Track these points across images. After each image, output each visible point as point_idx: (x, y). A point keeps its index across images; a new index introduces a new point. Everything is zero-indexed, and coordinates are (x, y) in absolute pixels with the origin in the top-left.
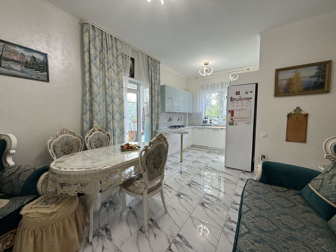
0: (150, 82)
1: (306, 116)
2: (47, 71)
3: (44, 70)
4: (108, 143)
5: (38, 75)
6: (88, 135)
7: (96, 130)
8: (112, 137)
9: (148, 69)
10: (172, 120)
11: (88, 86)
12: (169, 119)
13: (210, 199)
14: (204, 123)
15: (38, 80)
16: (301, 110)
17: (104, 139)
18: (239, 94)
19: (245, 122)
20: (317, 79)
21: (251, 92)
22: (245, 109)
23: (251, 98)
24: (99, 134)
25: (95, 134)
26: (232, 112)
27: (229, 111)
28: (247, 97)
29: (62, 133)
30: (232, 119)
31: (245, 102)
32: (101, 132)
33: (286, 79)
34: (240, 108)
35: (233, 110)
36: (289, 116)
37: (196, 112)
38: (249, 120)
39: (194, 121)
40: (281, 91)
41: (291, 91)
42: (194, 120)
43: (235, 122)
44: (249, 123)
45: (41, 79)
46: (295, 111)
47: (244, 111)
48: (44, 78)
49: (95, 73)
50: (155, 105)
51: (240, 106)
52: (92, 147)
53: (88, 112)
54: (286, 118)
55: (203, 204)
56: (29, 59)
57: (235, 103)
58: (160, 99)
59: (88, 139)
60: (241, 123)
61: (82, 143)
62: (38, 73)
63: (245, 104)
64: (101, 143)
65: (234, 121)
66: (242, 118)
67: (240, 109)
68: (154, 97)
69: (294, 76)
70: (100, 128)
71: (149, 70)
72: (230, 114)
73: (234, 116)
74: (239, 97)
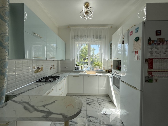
10: (42, 69)
12: (36, 69)
14: (76, 69)
18: (161, 35)
26: (149, 62)
30: (150, 73)
34: (162, 55)
35: (152, 59)
37: (69, 60)
39: (66, 68)
43: (154, 78)
47: (167, 60)
51: (161, 53)
57: (155, 48)
65: (153, 76)
66: (164, 71)
67: (161, 57)
72: (147, 65)
73: (153, 68)
74: (160, 38)
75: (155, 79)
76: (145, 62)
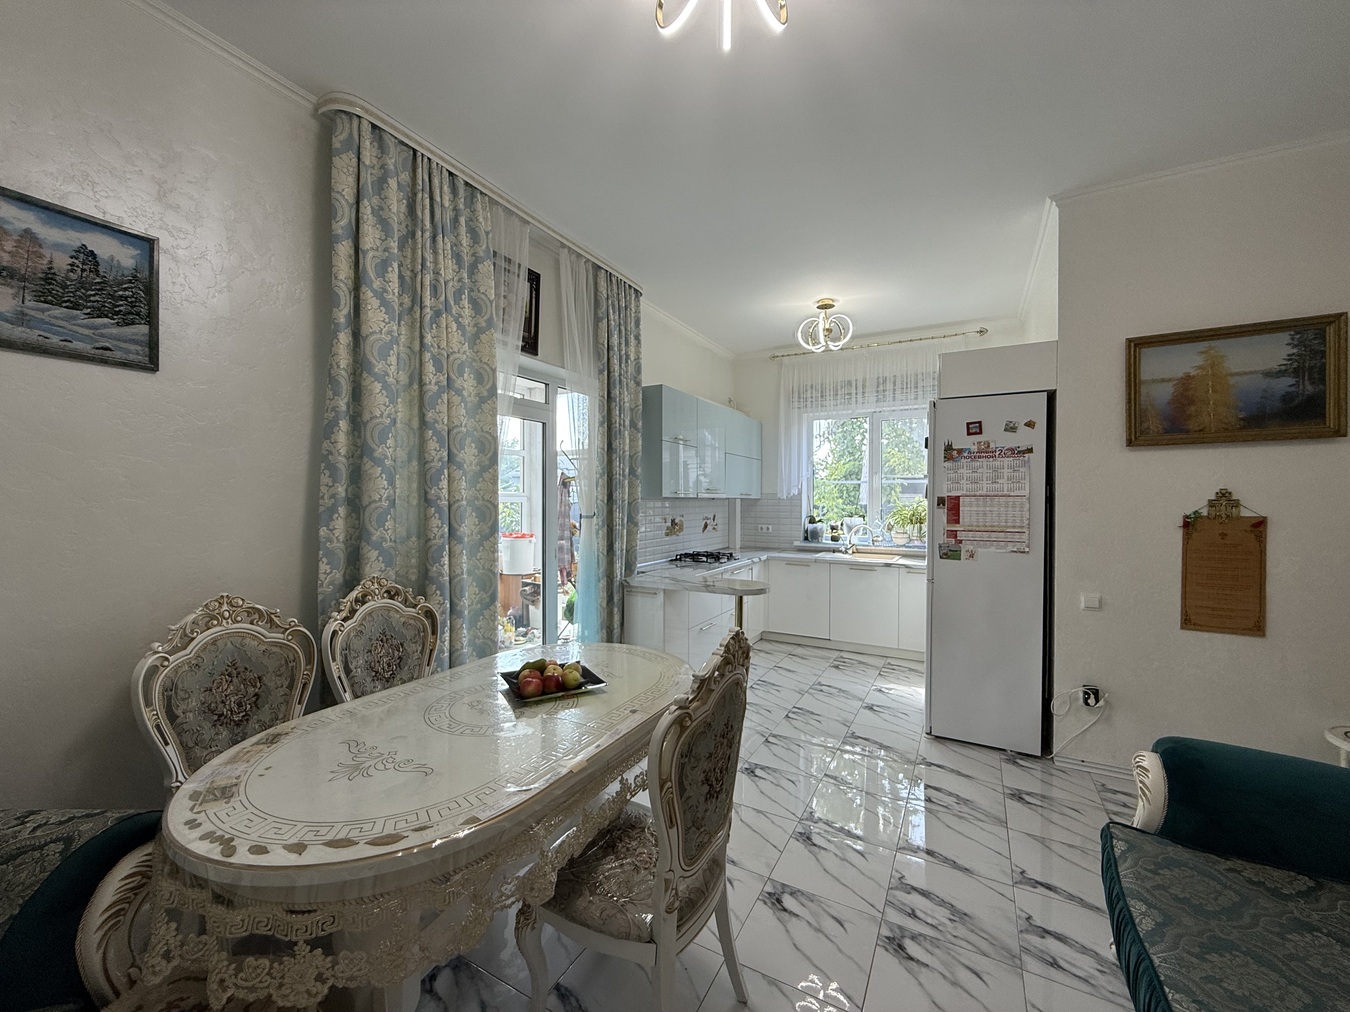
0: (601, 372)
1: (1260, 525)
2: (152, 320)
3: (138, 314)
4: (428, 651)
5: (102, 335)
6: (336, 620)
7: (372, 594)
8: (444, 622)
9: (597, 320)
10: (681, 529)
11: (344, 392)
12: (669, 524)
13: (919, 913)
14: (806, 539)
15: (104, 362)
16: (1237, 504)
17: (409, 634)
18: (980, 433)
19: (1007, 546)
20: (1292, 381)
21: (1030, 424)
22: (1006, 492)
23: (1030, 451)
24: (388, 609)
25: (370, 614)
26: (952, 507)
27: (941, 501)
28: (1013, 446)
29: (211, 618)
30: (953, 534)
31: (1006, 466)
32: (396, 603)
33: (1170, 380)
34: (985, 487)
35: (958, 497)
36: (1189, 524)
37: (776, 494)
38: (1025, 537)
39: (765, 530)
40: (1154, 425)
41: (1192, 425)
42: (765, 527)
43: (965, 548)
44: (1027, 550)
45: (118, 355)
46: (1211, 504)
47: (1003, 499)
48: (138, 353)
49: (381, 332)
50: (624, 471)
51: (985, 482)
52: (353, 677)
53: (342, 510)
54: (1179, 535)
55: (896, 944)
56: (62, 262)
57: (965, 468)
58: (640, 442)
59: (340, 640)
60: (993, 549)
61: (309, 661)
62: (105, 326)
63: (1006, 472)
64: (396, 653)
65: (961, 542)
66: (994, 529)
67: (984, 492)
68: (618, 436)
69: (1200, 367)
70: (394, 584)
71: (600, 324)
72: (942, 514)
73: (961, 520)
74: (979, 443)
75: (967, 551)
76: (938, 505)
